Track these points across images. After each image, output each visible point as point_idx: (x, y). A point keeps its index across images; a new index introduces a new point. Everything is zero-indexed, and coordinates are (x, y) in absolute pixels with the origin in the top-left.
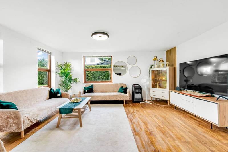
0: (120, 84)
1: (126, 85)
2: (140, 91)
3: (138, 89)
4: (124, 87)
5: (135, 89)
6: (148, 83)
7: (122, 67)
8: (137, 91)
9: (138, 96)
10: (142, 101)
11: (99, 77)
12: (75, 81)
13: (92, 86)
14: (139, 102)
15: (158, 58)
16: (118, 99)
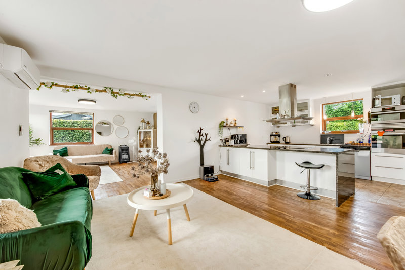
0: (105, 145)
1: (111, 146)
2: (127, 152)
3: (125, 150)
4: (110, 148)
5: (122, 150)
6: (135, 144)
7: (105, 123)
8: (125, 152)
9: (125, 156)
10: (129, 161)
11: (63, 137)
12: (35, 143)
13: (66, 148)
14: (126, 162)
15: (146, 120)
16: (103, 161)
